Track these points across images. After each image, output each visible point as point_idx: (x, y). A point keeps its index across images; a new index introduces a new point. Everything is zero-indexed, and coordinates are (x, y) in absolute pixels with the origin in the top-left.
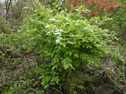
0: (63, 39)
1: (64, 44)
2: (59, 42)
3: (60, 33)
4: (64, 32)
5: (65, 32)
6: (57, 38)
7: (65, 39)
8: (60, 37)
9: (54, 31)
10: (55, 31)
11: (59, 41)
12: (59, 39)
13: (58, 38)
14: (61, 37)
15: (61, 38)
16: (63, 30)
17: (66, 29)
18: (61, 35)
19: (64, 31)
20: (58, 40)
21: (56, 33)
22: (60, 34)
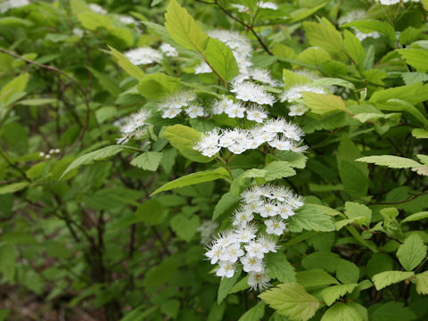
0: (321, 219)
1: (344, 300)
2: (254, 268)
3: (279, 125)
4: (339, 115)
5: (363, 118)
6: (237, 205)
7: (357, 213)
8: (281, 194)
9: (205, 100)
10: (218, 109)
11: (260, 249)
12: (258, 221)
13: (254, 201)
14: (289, 183)
15: (288, 203)
16: (339, 91)
17: (379, 74)
18: (289, 157)
19: (338, 104)
20: (247, 234)
21: (224, 124)
22: (284, 146)
